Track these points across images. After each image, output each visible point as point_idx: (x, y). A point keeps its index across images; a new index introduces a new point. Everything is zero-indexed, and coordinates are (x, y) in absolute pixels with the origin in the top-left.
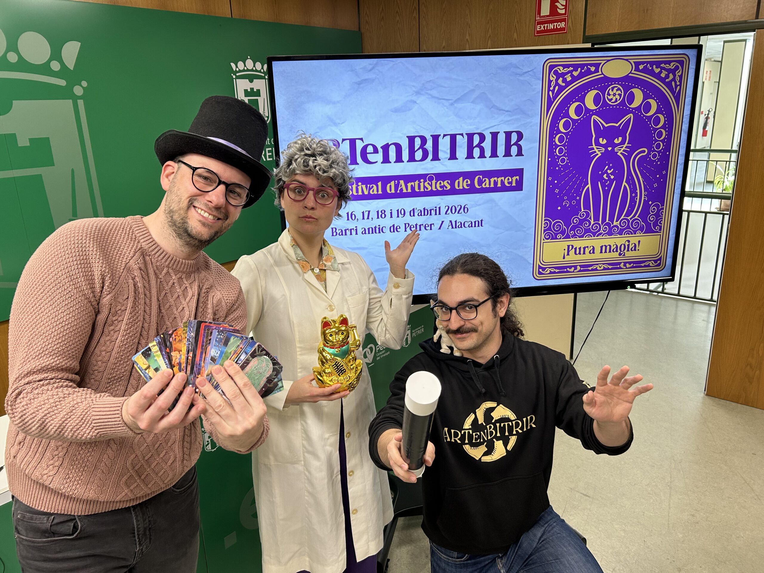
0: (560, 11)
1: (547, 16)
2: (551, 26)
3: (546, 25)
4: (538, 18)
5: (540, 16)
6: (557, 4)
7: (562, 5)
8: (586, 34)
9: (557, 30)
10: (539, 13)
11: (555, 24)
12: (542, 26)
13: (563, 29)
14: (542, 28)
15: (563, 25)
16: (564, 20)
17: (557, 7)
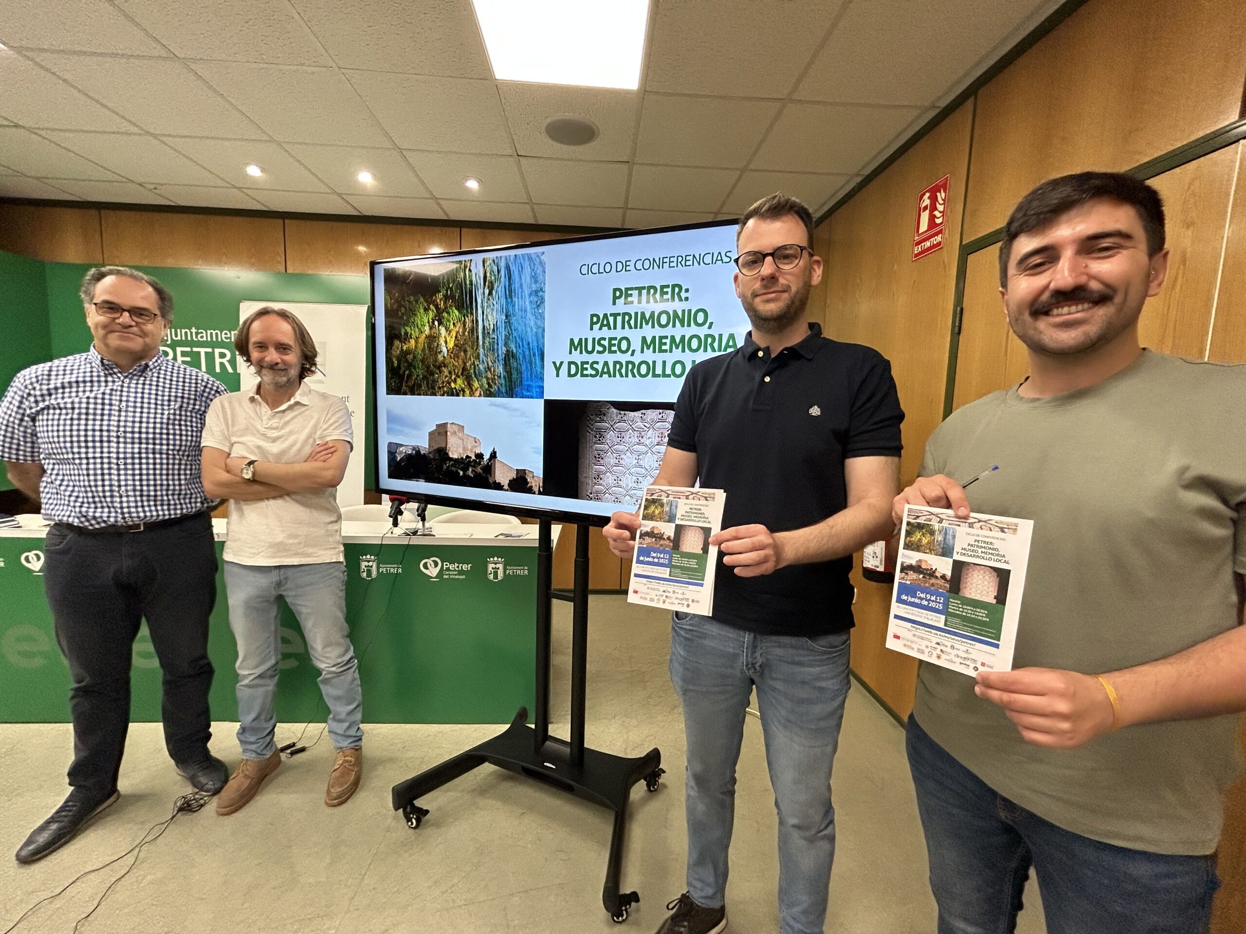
0: (938, 221)
1: (925, 232)
2: (928, 244)
3: (923, 244)
4: (916, 238)
5: (919, 235)
6: (936, 213)
7: (940, 212)
8: (964, 243)
9: (934, 246)
10: (918, 231)
11: (932, 240)
12: (920, 247)
13: (939, 244)
14: (920, 249)
15: (939, 238)
16: (940, 232)
17: (935, 216)
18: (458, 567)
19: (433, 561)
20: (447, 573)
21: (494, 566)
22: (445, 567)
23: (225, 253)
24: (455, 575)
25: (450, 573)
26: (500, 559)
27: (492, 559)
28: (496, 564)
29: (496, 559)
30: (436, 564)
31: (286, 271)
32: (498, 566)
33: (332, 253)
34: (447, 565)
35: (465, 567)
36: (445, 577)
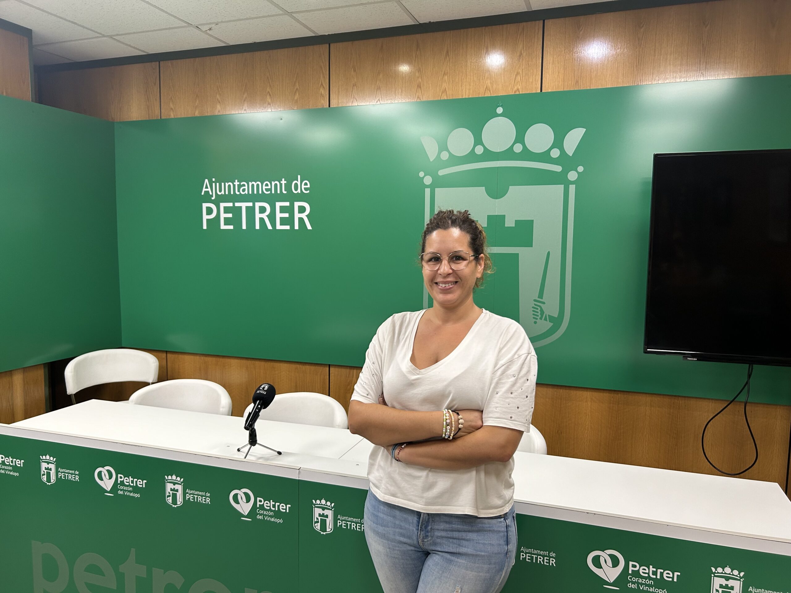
18: (655, 573)
19: (610, 555)
20: (635, 579)
21: (724, 582)
22: (631, 569)
23: (269, 92)
24: (650, 586)
25: (640, 581)
26: (736, 572)
27: (720, 570)
28: (727, 579)
29: (728, 570)
30: (615, 563)
31: (329, 106)
32: (731, 583)
33: (381, 76)
34: (634, 566)
35: (668, 575)
36: (630, 585)
